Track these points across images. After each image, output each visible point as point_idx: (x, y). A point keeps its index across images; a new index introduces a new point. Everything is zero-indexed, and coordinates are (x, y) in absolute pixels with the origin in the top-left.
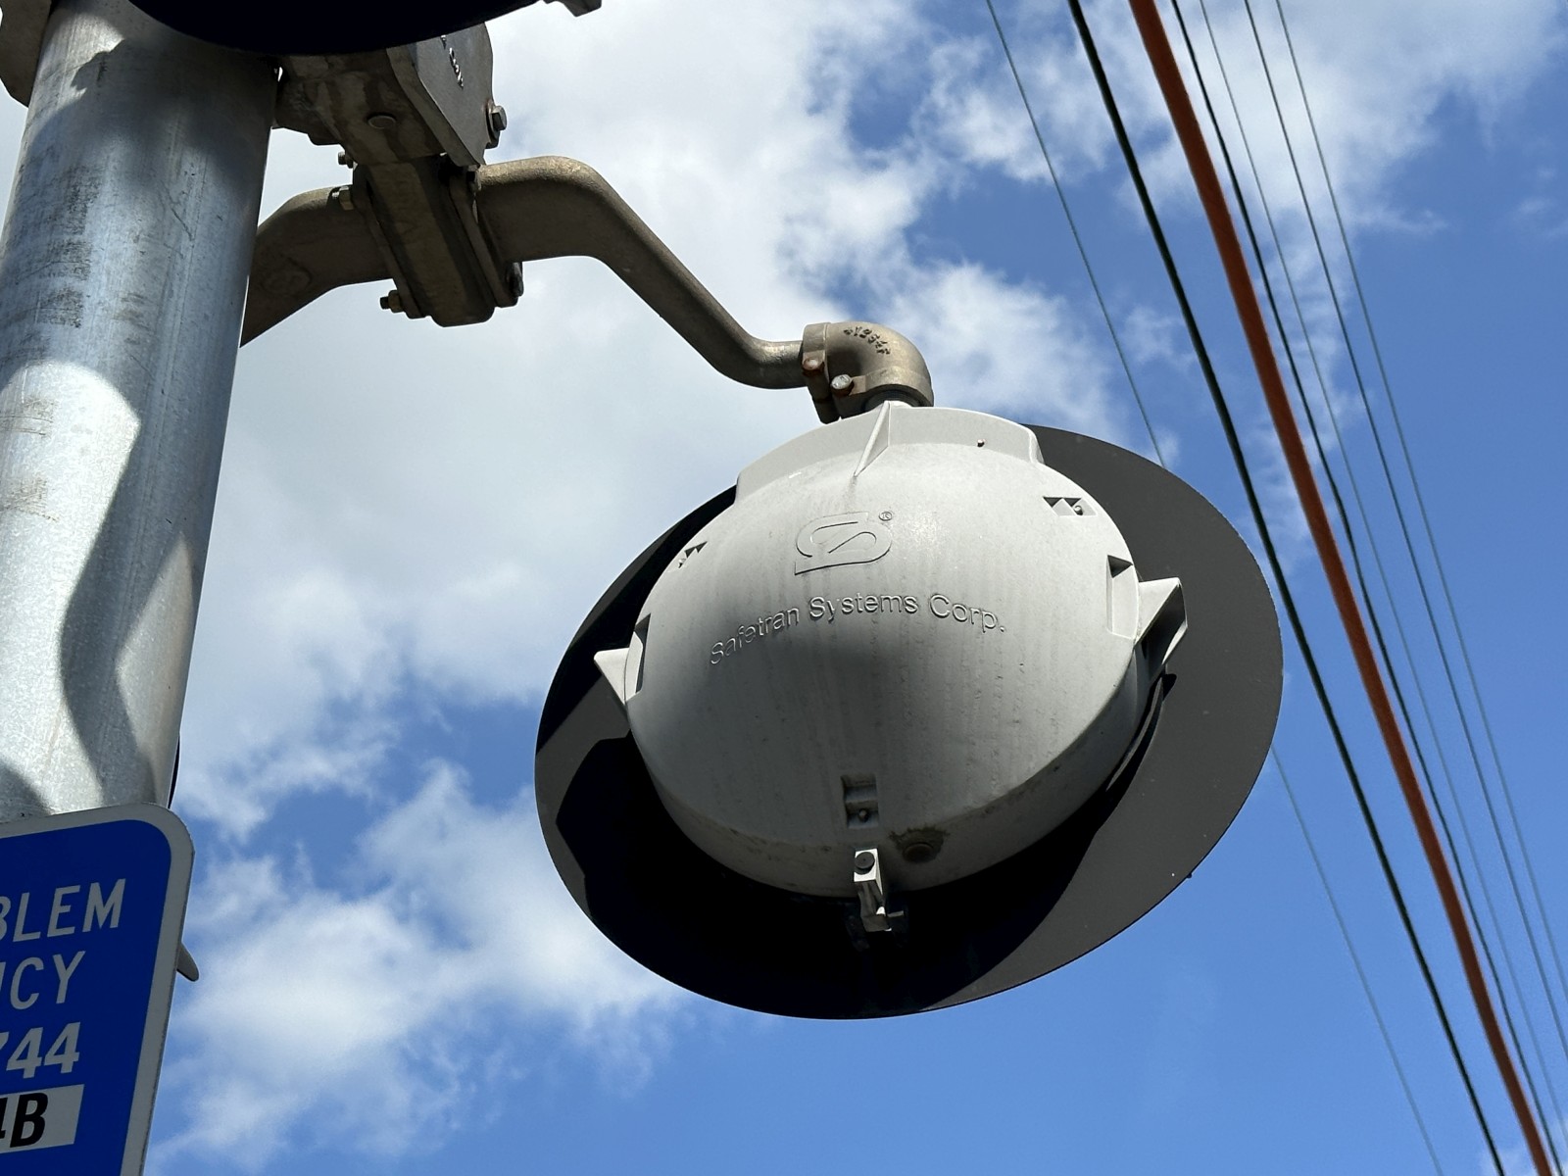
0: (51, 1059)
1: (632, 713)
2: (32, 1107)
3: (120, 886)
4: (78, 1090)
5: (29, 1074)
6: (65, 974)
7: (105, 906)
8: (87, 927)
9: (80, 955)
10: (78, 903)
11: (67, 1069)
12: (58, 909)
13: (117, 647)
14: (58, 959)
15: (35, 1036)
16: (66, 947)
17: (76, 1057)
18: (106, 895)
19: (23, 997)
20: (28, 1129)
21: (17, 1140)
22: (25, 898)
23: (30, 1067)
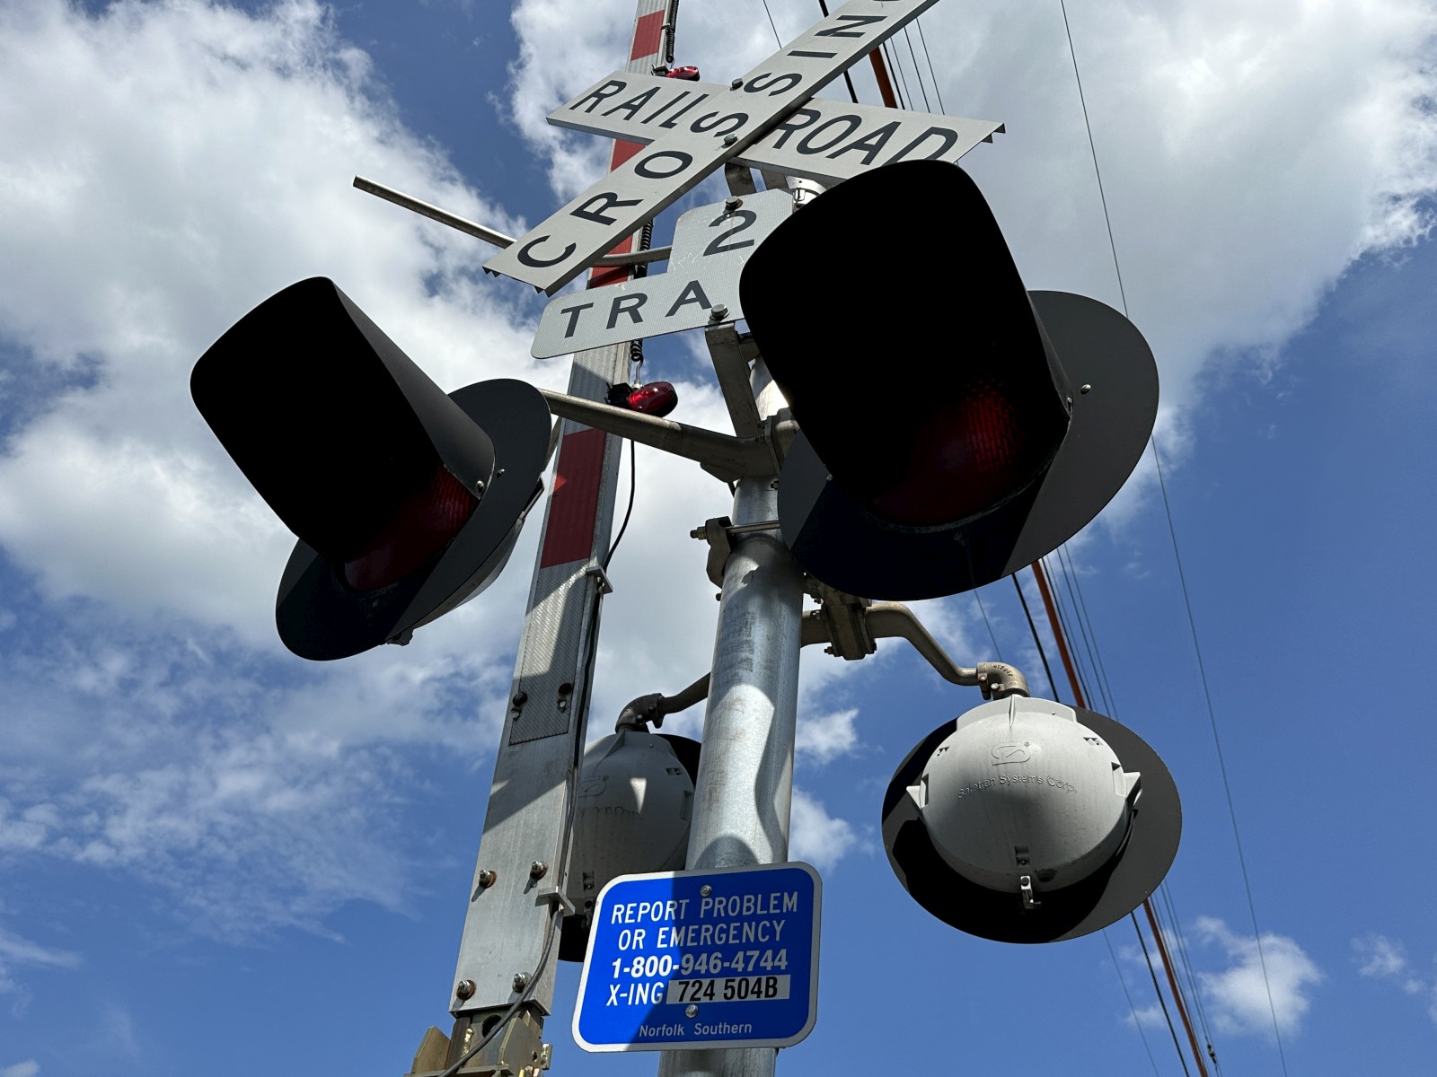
0: (776, 963)
1: (924, 813)
2: (771, 982)
3: (796, 894)
4: (788, 977)
5: (769, 968)
6: (778, 929)
7: (791, 902)
8: (785, 910)
9: (783, 922)
10: (780, 899)
11: (783, 968)
12: (773, 902)
13: (774, 793)
14: (775, 922)
15: (769, 953)
16: (778, 918)
17: (786, 963)
18: (790, 898)
19: (763, 937)
20: (771, 991)
21: (767, 995)
22: (760, 896)
23: (769, 966)
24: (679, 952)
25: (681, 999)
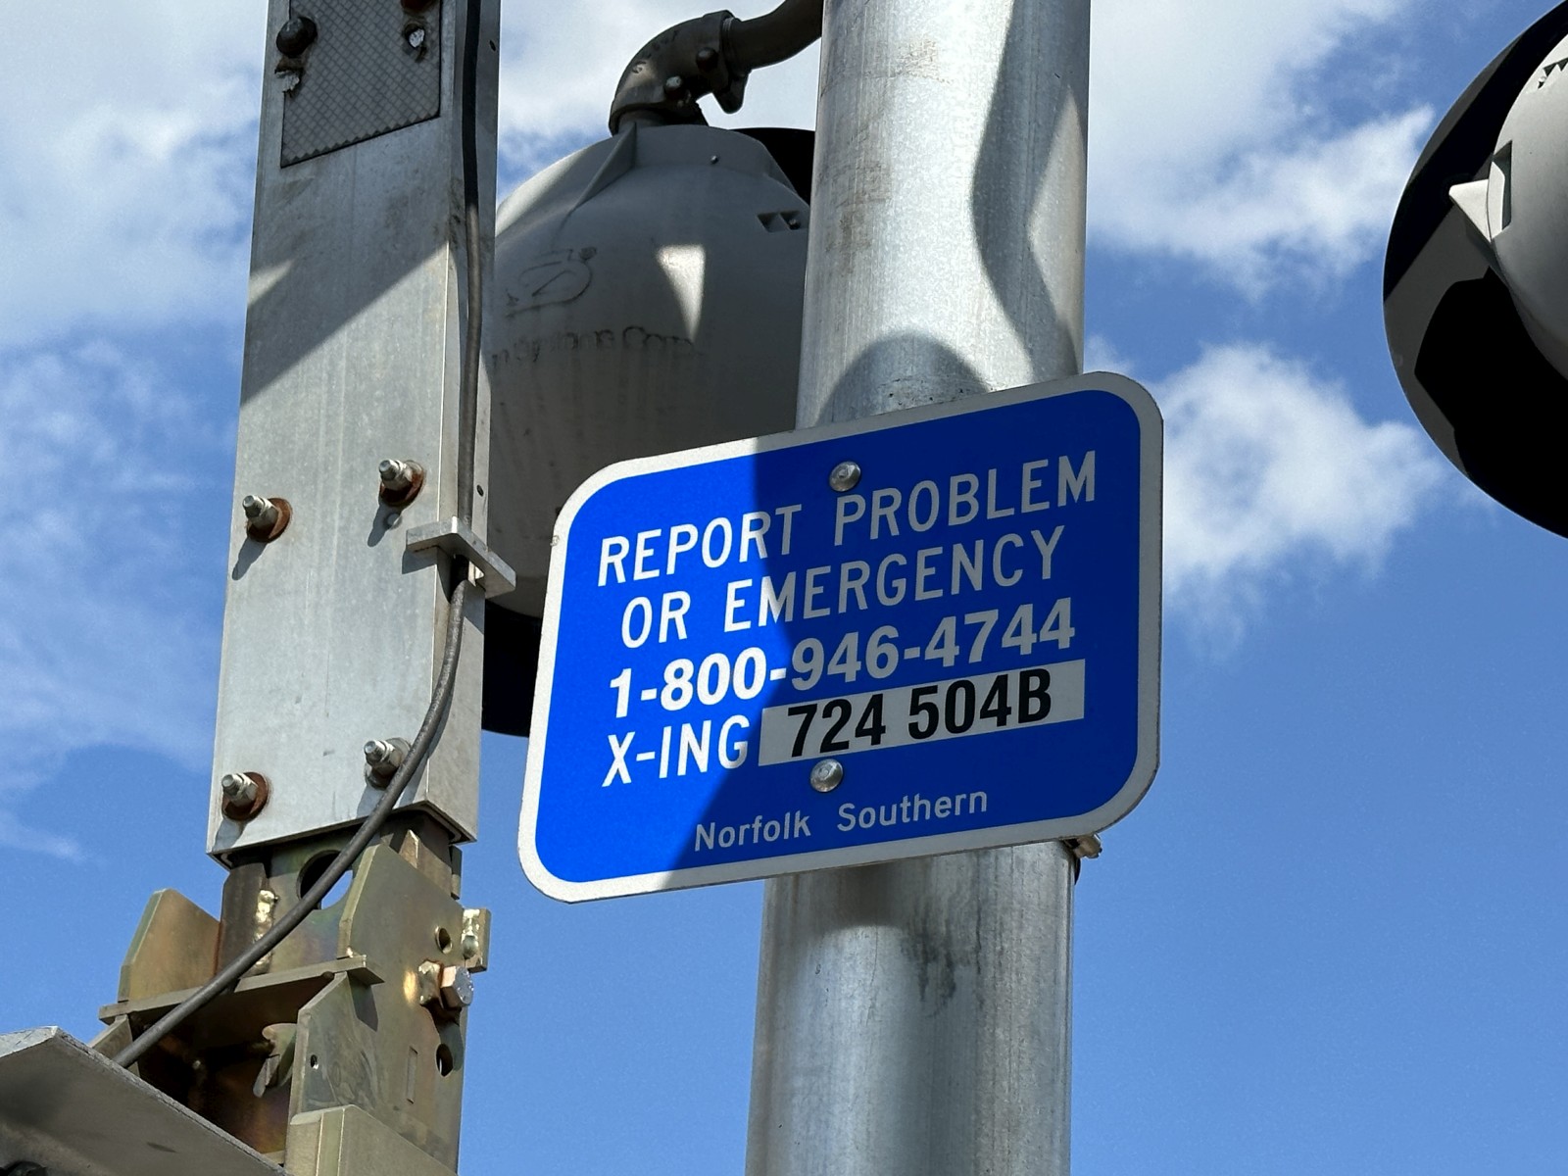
0: (1046, 635)
2: (1035, 683)
3: (1090, 458)
4: (1080, 666)
5: (1026, 650)
6: (1047, 550)
7: (1078, 479)
8: (1062, 501)
9: (1059, 531)
10: (1049, 477)
11: (1064, 644)
12: (1028, 485)
13: (1028, 210)
14: (1037, 535)
15: (1025, 613)
17: (1072, 632)
18: (1076, 470)
19: (1007, 574)
20: (1034, 705)
21: (1024, 716)
22: (992, 474)
23: (1026, 643)
24: (786, 635)
25: (798, 749)
